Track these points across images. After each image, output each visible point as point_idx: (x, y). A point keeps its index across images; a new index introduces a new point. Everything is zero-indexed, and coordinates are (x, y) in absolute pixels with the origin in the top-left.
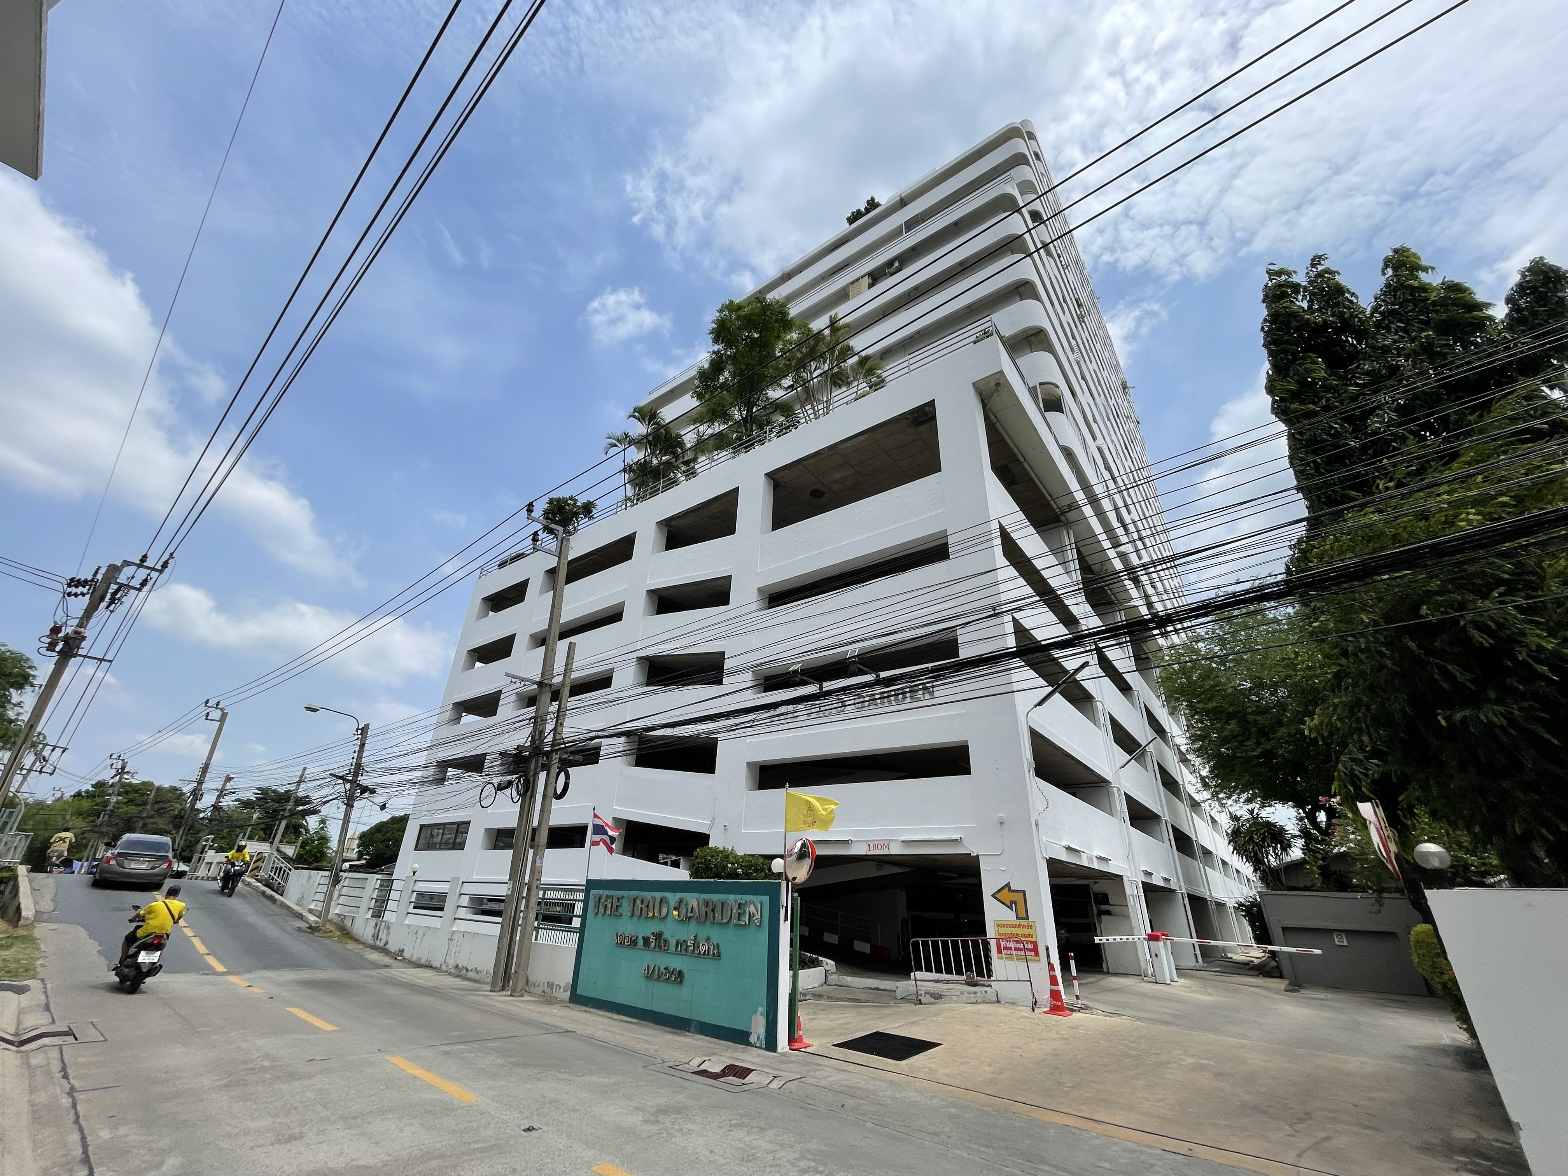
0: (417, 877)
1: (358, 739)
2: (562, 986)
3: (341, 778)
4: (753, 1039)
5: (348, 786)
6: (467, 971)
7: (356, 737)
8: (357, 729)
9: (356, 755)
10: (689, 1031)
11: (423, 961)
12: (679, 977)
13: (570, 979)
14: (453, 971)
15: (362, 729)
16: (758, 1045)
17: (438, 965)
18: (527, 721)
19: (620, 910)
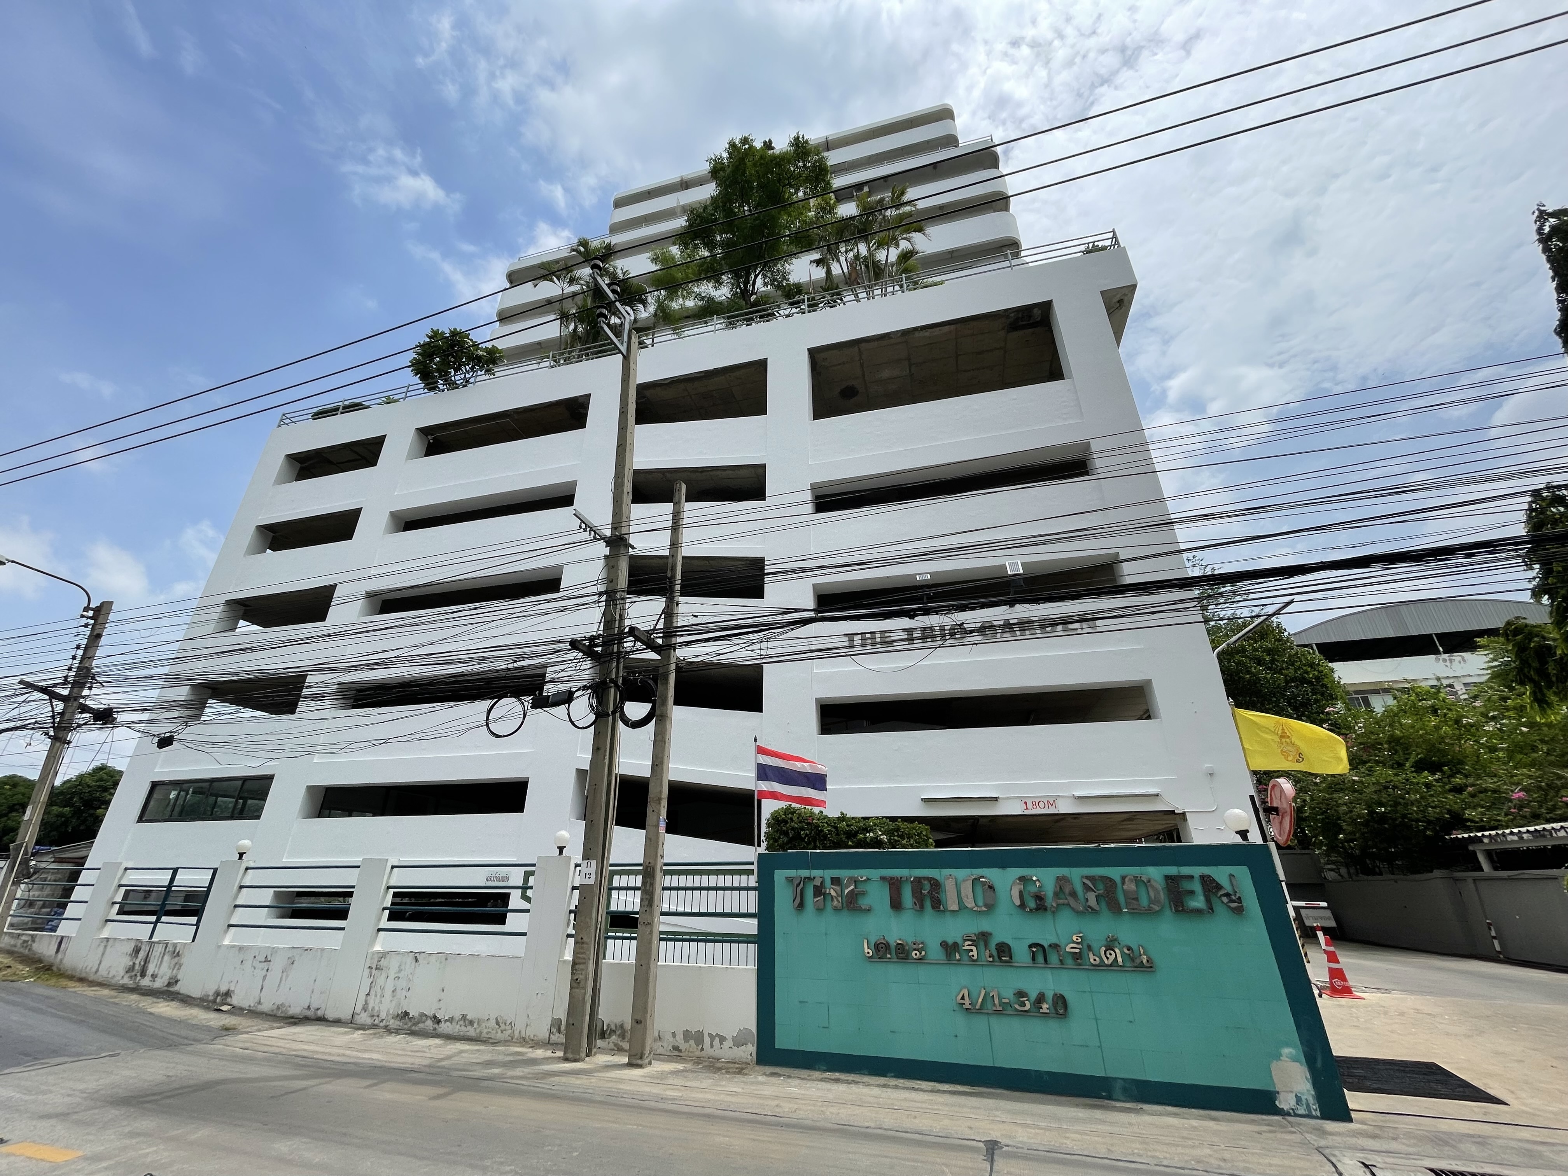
0: (247, 861)
1: (86, 626)
2: (729, 1037)
3: (44, 690)
4: (1285, 1102)
5: (59, 706)
6: (439, 1022)
7: (84, 621)
8: (86, 609)
9: (80, 652)
10: (1110, 1098)
11: (296, 1010)
12: (1061, 1005)
13: (751, 1023)
14: (394, 1024)
15: (97, 610)
16: (1301, 1111)
17: (345, 1015)
18: (596, 598)
19: (864, 902)
